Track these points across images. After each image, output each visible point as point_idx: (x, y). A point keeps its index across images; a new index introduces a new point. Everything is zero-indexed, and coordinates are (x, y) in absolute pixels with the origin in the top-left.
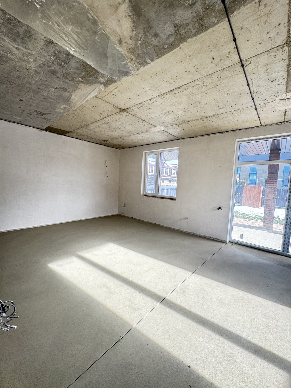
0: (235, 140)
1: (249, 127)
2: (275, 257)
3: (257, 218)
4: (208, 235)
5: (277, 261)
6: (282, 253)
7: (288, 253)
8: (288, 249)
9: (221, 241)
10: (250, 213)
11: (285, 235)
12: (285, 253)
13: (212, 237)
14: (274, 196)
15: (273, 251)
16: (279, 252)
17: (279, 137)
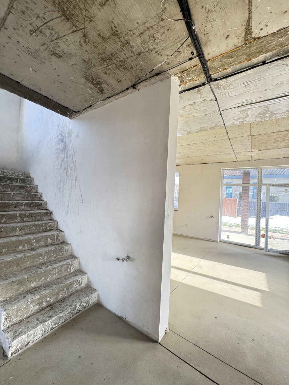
0: (221, 168)
1: (230, 161)
3: (236, 226)
6: (255, 247)
8: (259, 243)
9: (214, 241)
10: (230, 222)
11: (256, 234)
12: (257, 247)
14: (247, 208)
15: (250, 246)
17: (249, 168)
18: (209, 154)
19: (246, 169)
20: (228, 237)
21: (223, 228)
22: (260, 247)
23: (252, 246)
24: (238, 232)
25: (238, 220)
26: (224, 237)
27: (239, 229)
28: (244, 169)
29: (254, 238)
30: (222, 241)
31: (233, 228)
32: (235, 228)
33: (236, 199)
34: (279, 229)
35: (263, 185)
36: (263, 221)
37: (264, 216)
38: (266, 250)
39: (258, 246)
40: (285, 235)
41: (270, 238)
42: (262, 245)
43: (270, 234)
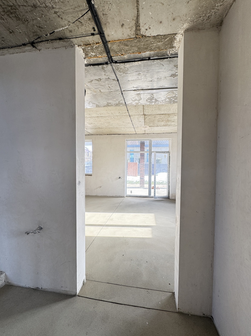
0: (125, 139)
1: (131, 134)
3: (137, 183)
4: (114, 195)
9: (122, 197)
10: (133, 180)
13: (117, 195)
14: (143, 169)
15: (145, 196)
17: (144, 140)
18: (115, 127)
19: (142, 140)
20: (131, 192)
21: (128, 185)
22: (151, 196)
23: (147, 196)
24: (138, 188)
25: (138, 178)
26: (128, 193)
27: (138, 185)
28: (141, 140)
29: (148, 190)
30: (128, 196)
31: (135, 184)
32: (136, 184)
33: (137, 163)
34: (162, 182)
35: (152, 152)
36: (153, 177)
37: (153, 174)
38: (155, 197)
39: (150, 196)
40: (165, 185)
41: (157, 189)
42: (152, 195)
43: (157, 186)
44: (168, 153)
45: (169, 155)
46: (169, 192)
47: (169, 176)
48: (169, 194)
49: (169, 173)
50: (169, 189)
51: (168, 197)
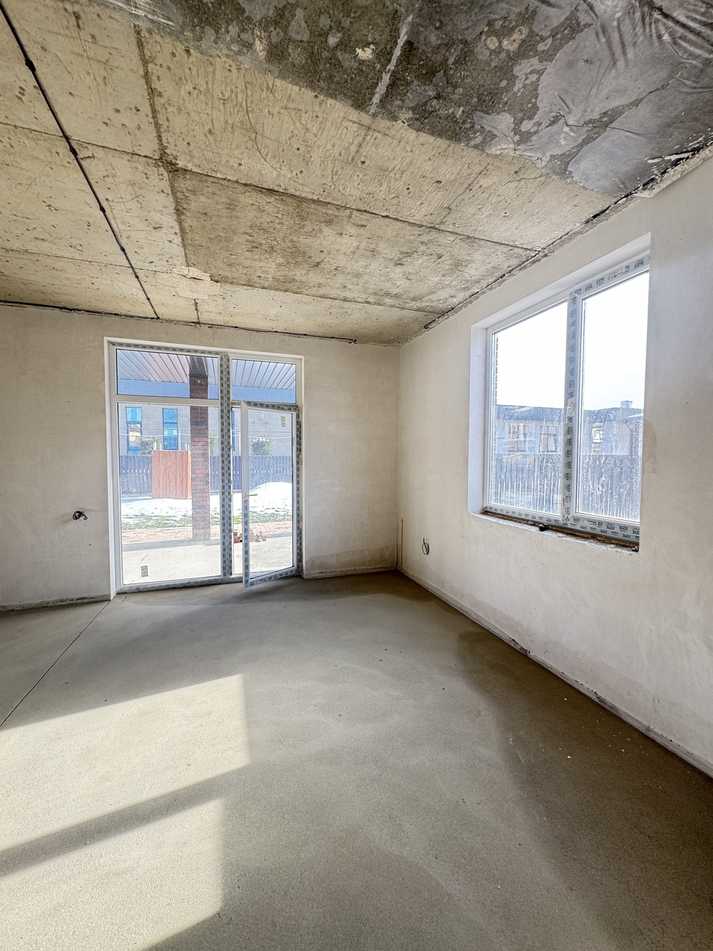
0: (103, 337)
1: (132, 314)
2: (211, 592)
3: (183, 521)
5: (214, 599)
6: (222, 580)
7: (231, 577)
8: (230, 568)
9: (95, 600)
10: (171, 513)
11: (224, 544)
12: (228, 576)
14: (205, 472)
15: (208, 581)
16: (218, 579)
20: (144, 573)
22: (233, 576)
23: (215, 580)
24: (187, 542)
25: (183, 507)
33: (187, 452)
34: (273, 511)
35: (233, 404)
38: (247, 581)
40: (284, 522)
41: (257, 541)
43: (255, 528)
44: (295, 410)
45: (298, 416)
46: (300, 555)
47: (298, 496)
48: (300, 560)
49: (298, 482)
50: (301, 544)
51: (297, 571)
